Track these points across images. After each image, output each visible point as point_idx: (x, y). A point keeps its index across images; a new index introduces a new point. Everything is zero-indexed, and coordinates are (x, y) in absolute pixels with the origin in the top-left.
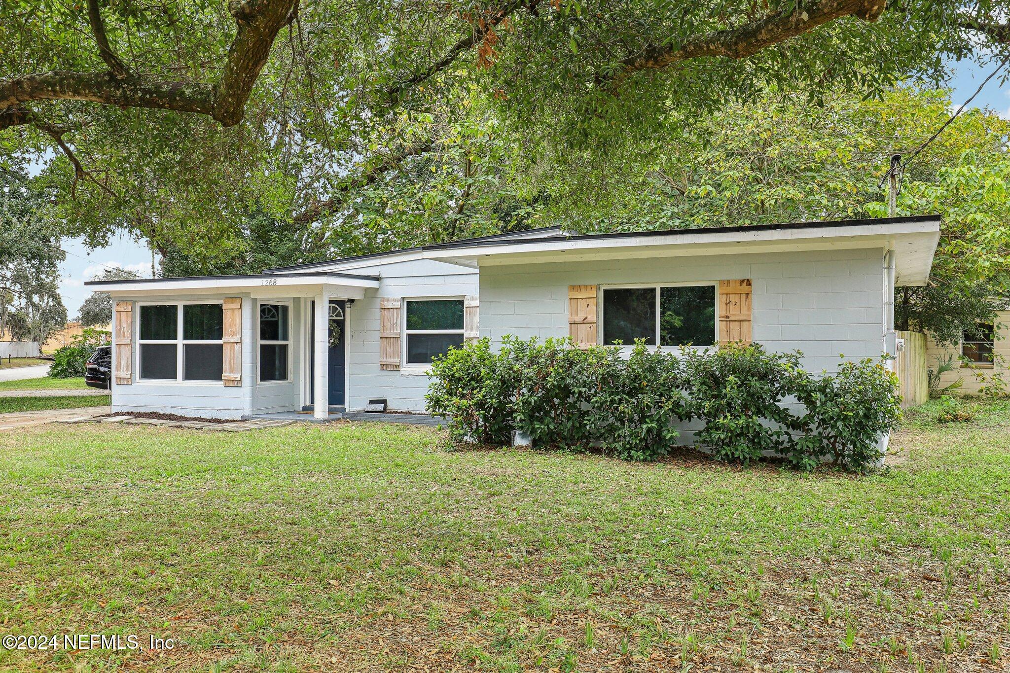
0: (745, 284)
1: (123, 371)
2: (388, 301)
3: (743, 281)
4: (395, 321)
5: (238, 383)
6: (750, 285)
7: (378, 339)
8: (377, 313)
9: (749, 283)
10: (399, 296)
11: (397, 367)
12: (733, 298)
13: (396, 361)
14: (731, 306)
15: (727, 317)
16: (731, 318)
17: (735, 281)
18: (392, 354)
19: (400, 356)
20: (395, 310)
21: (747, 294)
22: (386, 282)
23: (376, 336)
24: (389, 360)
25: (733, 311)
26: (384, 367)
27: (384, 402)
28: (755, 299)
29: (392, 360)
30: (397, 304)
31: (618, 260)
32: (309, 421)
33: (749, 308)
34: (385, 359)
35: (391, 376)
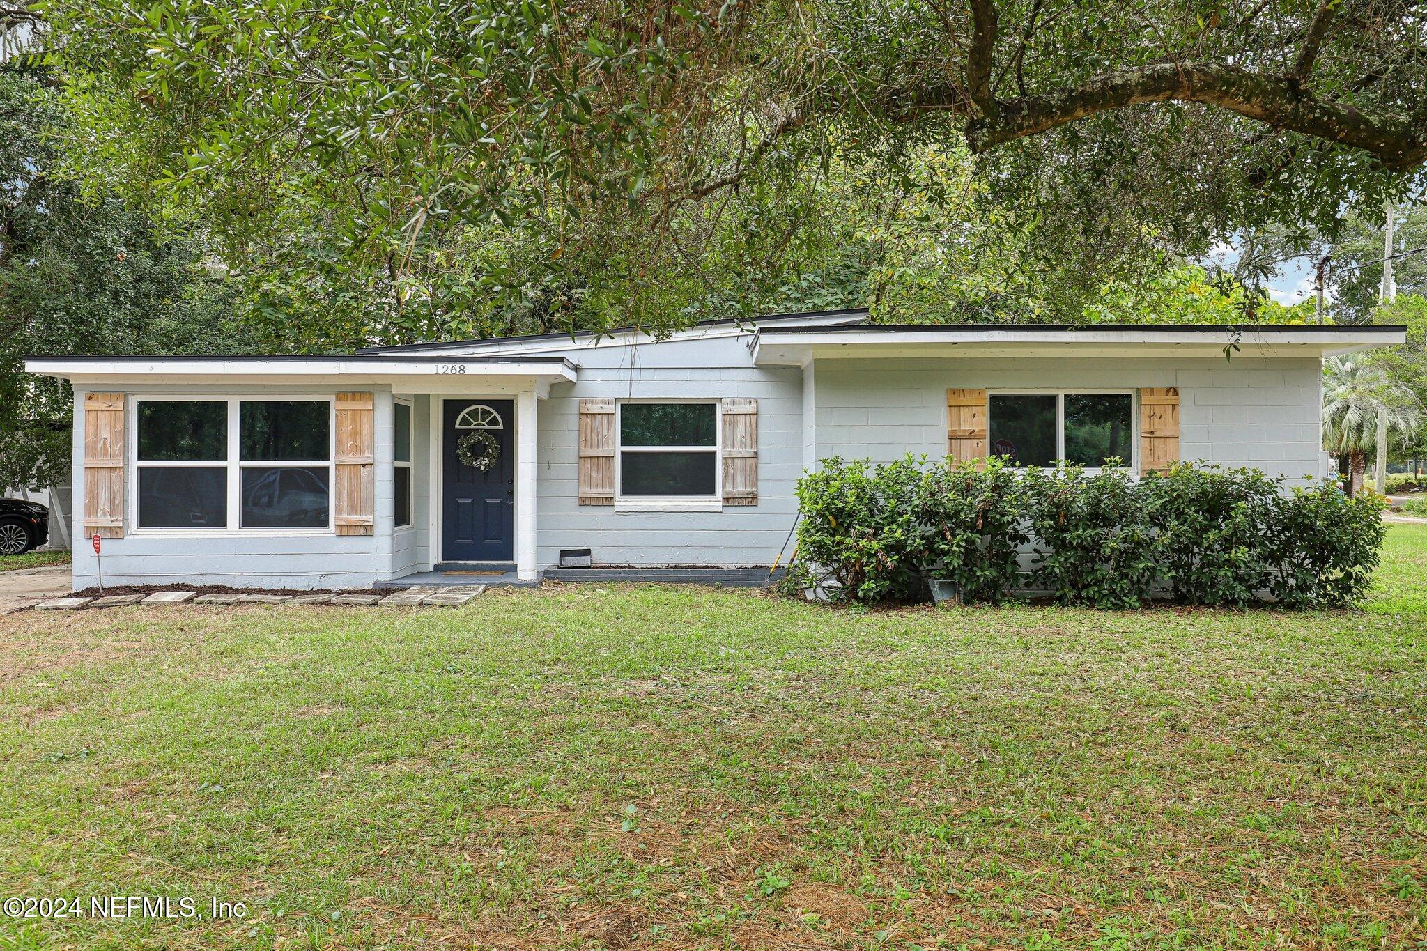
0: (1171, 393)
1: (104, 514)
2: (592, 402)
3: (1168, 390)
4: (605, 433)
5: (367, 531)
6: (1177, 395)
7: (574, 459)
8: (572, 421)
9: (1176, 393)
10: (612, 397)
11: (609, 501)
12: (1158, 411)
13: (606, 492)
14: (1156, 420)
15: (1152, 432)
16: (1157, 434)
17: (1159, 390)
18: (599, 482)
19: (612, 485)
20: (605, 418)
21: (1174, 406)
22: (587, 375)
23: (571, 455)
24: (594, 490)
25: (1157, 426)
26: (585, 501)
27: (587, 552)
28: (1182, 412)
29: (600, 490)
30: (609, 409)
31: (1014, 359)
32: (511, 584)
33: (1176, 423)
34: (588, 490)
35: (601, 513)
